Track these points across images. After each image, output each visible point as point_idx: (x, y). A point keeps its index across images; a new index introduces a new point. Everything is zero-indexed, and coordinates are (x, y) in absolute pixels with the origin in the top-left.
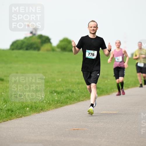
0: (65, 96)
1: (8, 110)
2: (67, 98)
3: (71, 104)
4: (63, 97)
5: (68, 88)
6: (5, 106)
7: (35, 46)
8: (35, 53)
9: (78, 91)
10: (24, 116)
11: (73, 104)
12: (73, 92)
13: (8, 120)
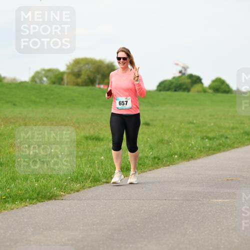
0: (218, 142)
1: (155, 158)
2: (220, 144)
3: (224, 151)
4: (215, 143)
5: (221, 133)
6: (151, 153)
7: (184, 87)
8: (184, 94)
9: (232, 136)
10: (172, 164)
11: (227, 151)
12: (227, 138)
13: (154, 169)
